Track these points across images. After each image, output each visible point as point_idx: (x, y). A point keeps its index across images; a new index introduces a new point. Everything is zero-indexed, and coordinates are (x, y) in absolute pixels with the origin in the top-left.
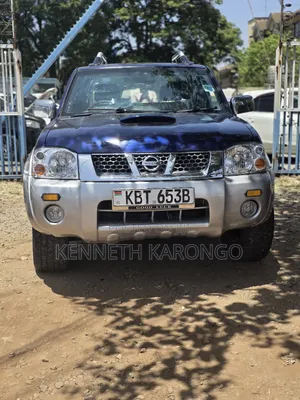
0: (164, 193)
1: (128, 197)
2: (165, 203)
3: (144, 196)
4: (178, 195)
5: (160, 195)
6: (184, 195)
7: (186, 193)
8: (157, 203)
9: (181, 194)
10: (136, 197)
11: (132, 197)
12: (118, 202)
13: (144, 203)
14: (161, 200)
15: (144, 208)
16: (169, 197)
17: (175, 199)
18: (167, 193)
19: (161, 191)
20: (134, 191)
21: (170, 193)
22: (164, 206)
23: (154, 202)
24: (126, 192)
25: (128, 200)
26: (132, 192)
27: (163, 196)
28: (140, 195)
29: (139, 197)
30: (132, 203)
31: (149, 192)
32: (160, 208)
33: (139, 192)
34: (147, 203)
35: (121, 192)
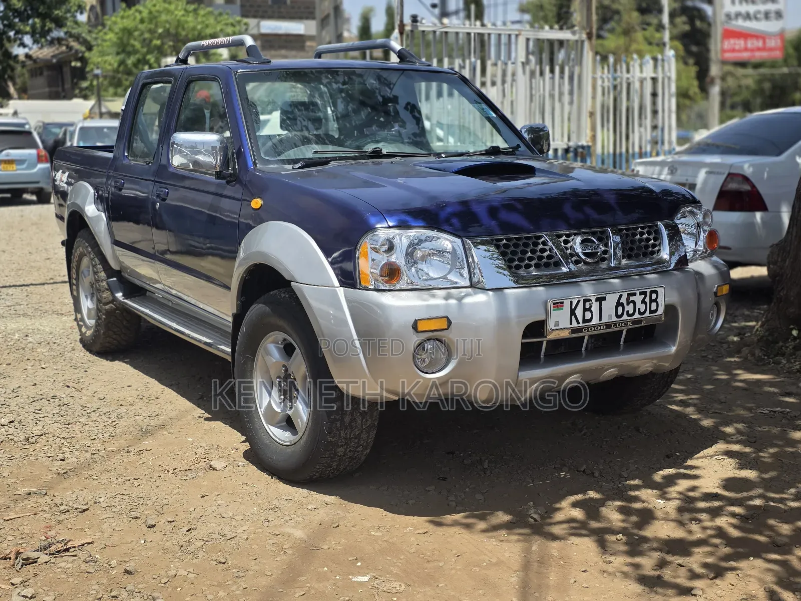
0: (624, 300)
1: (573, 312)
2: (625, 317)
3: (595, 307)
4: (643, 302)
5: (619, 304)
6: (651, 301)
7: (654, 296)
8: (614, 319)
9: (647, 300)
10: (585, 310)
11: (579, 312)
12: (557, 324)
13: (595, 321)
14: (620, 312)
15: (595, 330)
16: (632, 305)
17: (639, 309)
18: (628, 299)
19: (621, 296)
20: (582, 299)
21: (632, 298)
22: (622, 323)
23: (610, 316)
24: (571, 302)
25: (573, 317)
26: (579, 301)
27: (622, 305)
28: (591, 307)
29: (589, 310)
30: (578, 323)
31: (604, 299)
32: (616, 327)
33: (590, 300)
34: (600, 319)
35: (563, 303)
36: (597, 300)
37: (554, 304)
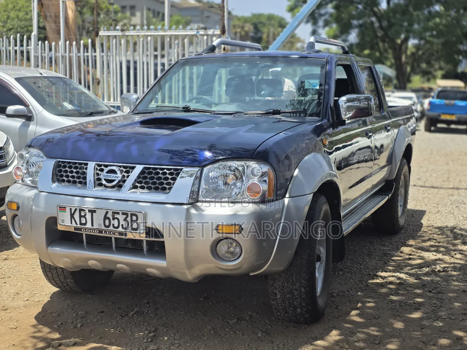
0: (110, 215)
1: (72, 216)
2: (111, 228)
3: (89, 216)
4: (126, 220)
5: (106, 218)
6: (132, 221)
7: (134, 218)
8: (103, 227)
9: (129, 219)
10: (81, 216)
11: (77, 216)
12: (63, 221)
13: (89, 225)
14: (107, 224)
15: (90, 232)
16: (116, 221)
17: (122, 225)
18: (113, 216)
19: (107, 213)
20: (78, 209)
21: (116, 216)
22: (111, 232)
23: (100, 225)
24: (71, 209)
25: (73, 219)
26: (76, 209)
27: (109, 219)
28: (85, 215)
29: (84, 216)
30: (77, 224)
31: (95, 211)
32: (107, 234)
33: (84, 210)
34: (92, 225)
35: (65, 208)
36: (89, 211)
37: (60, 207)
